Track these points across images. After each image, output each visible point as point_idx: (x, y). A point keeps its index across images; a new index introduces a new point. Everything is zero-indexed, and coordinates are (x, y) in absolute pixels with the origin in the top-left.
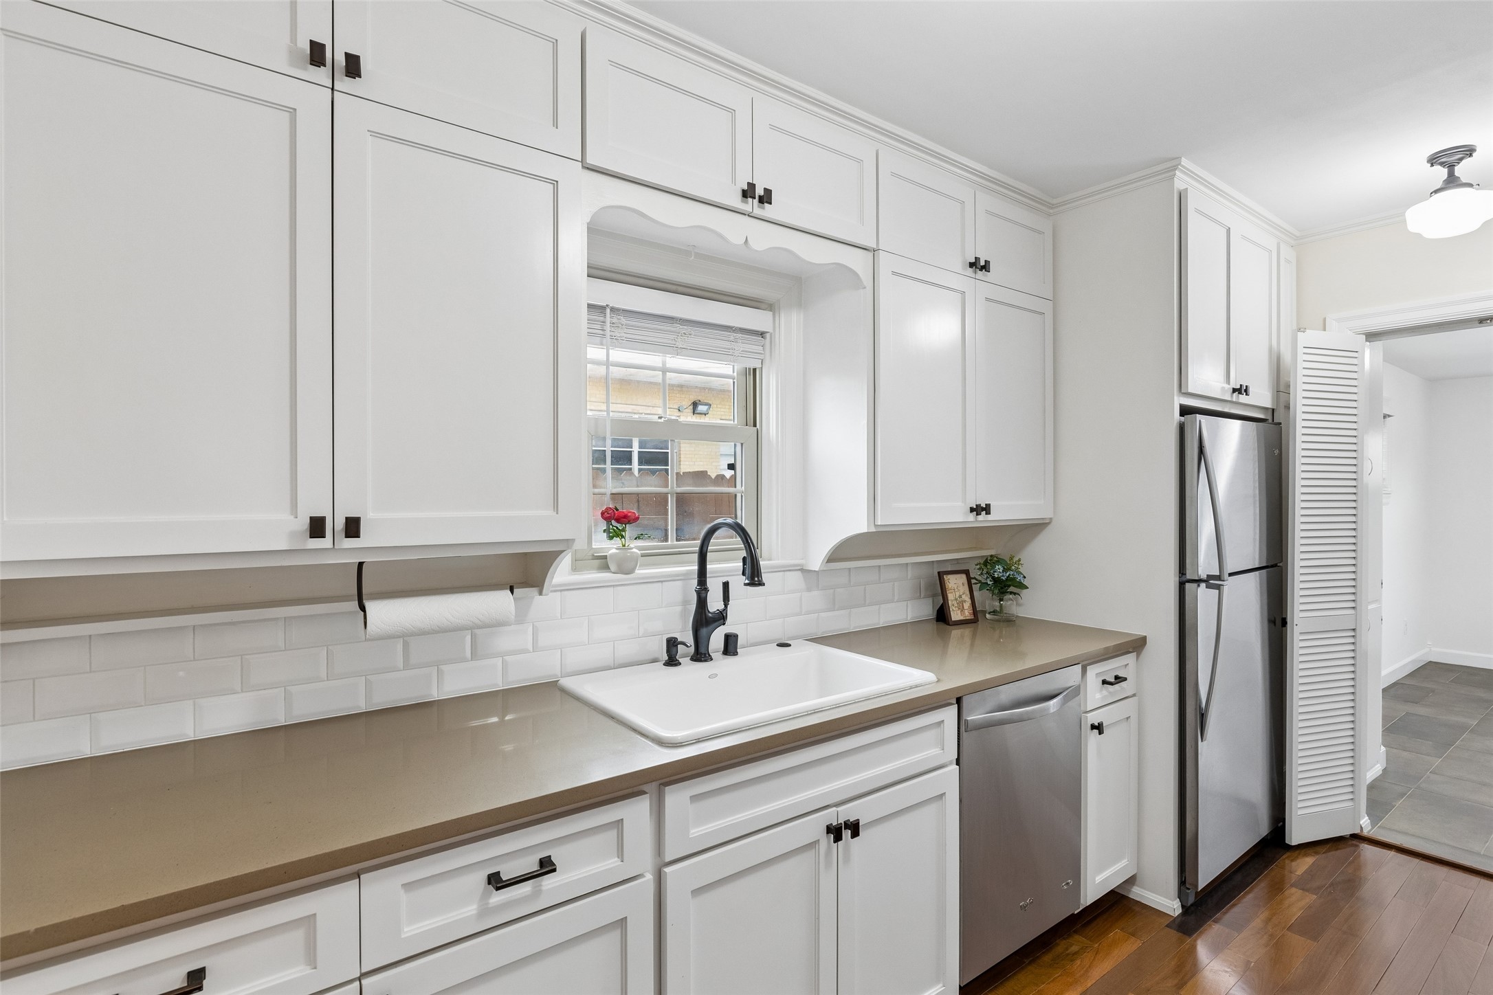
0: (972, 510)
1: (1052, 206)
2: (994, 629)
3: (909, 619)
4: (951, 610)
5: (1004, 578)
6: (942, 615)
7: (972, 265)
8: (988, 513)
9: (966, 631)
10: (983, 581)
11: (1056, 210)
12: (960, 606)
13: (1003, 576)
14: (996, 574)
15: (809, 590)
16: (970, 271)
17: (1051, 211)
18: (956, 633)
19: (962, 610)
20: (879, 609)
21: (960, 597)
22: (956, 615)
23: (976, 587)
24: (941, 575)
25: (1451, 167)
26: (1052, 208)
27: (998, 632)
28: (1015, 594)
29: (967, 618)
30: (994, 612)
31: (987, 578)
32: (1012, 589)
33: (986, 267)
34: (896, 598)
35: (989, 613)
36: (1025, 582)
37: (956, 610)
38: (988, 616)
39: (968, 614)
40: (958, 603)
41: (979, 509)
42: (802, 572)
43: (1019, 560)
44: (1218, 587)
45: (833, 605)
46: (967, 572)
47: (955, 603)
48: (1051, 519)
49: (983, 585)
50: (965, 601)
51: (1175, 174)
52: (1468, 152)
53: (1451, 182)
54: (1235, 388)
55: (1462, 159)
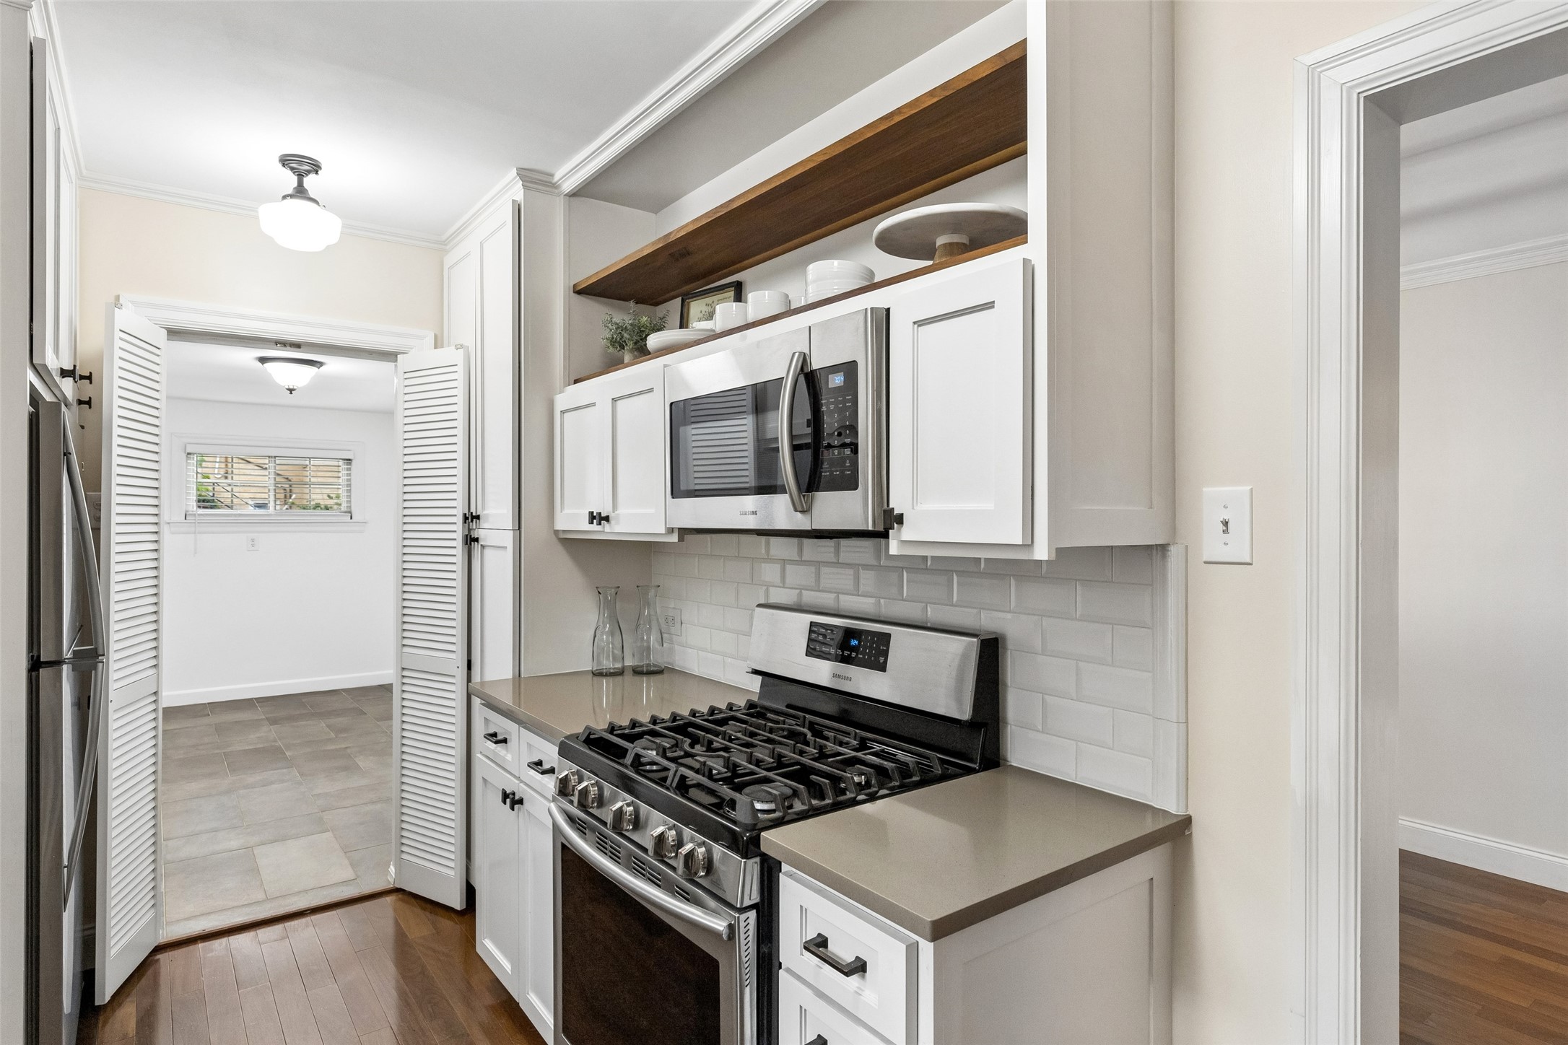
25: (301, 176)
51: (31, 7)
52: (316, 167)
53: (300, 192)
54: (66, 368)
55: (309, 172)
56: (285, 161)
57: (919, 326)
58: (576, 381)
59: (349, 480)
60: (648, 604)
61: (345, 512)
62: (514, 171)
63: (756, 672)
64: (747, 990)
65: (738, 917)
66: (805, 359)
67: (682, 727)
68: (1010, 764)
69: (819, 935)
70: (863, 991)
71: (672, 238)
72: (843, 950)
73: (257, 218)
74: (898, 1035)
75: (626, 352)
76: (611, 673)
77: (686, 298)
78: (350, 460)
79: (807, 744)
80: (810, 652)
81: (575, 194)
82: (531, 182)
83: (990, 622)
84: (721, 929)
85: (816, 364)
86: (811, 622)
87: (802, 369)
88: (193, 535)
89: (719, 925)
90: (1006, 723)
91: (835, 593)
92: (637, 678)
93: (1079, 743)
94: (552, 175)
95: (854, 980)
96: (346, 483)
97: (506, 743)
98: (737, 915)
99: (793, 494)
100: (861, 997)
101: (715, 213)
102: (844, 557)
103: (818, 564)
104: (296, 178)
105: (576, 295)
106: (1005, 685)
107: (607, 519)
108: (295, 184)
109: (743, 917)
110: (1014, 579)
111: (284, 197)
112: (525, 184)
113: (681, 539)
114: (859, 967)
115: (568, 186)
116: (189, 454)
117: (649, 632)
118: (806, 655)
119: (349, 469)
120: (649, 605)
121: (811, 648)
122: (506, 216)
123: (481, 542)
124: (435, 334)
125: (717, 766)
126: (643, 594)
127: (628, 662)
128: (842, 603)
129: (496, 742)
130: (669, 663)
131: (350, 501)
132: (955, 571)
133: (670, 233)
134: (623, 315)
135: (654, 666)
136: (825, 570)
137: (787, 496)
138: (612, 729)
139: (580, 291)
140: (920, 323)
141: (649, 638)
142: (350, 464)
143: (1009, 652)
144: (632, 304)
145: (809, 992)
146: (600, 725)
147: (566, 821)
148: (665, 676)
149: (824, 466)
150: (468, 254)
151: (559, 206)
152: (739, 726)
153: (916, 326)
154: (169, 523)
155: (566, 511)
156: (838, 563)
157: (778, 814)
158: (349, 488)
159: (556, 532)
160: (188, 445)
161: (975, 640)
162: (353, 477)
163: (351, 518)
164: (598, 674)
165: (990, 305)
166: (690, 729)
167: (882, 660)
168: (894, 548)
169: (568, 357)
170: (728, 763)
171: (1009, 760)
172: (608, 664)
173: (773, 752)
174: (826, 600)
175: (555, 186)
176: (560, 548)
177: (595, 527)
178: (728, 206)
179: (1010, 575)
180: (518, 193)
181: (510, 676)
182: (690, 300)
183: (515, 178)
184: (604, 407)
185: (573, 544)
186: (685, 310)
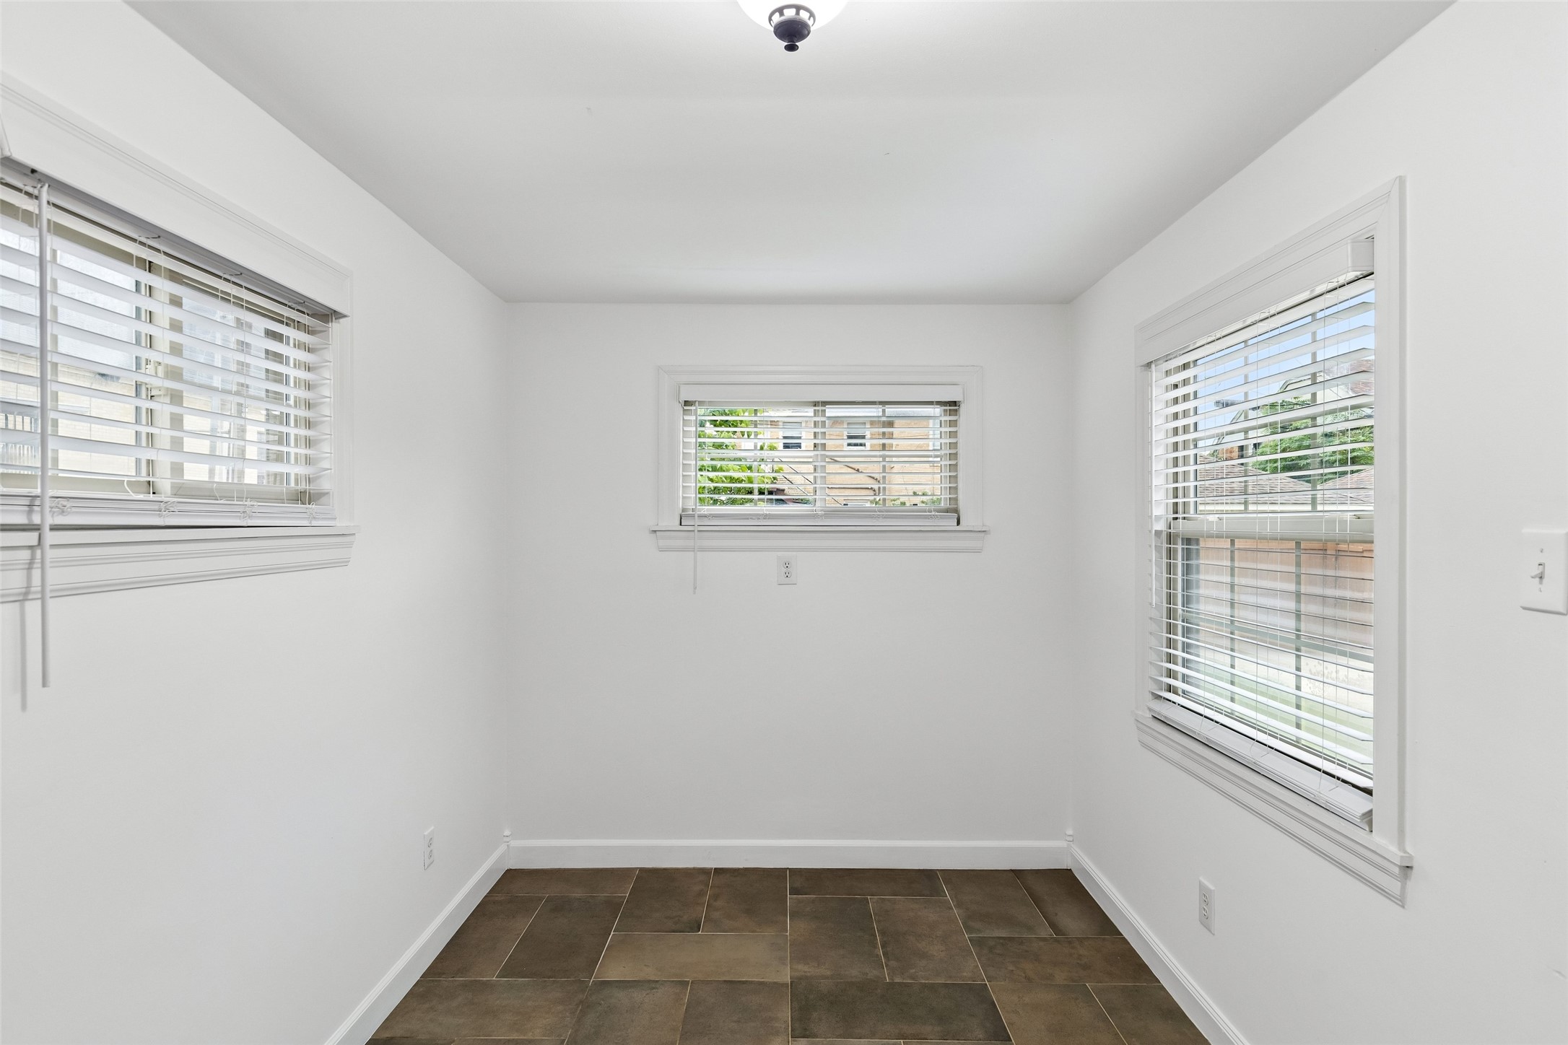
59: (953, 446)
61: (947, 511)
78: (954, 403)
88: (692, 553)
96: (948, 452)
116: (687, 403)
119: (953, 423)
131: (956, 488)
142: (955, 412)
154: (655, 531)
158: (953, 462)
160: (683, 388)
162: (961, 440)
163: (958, 523)
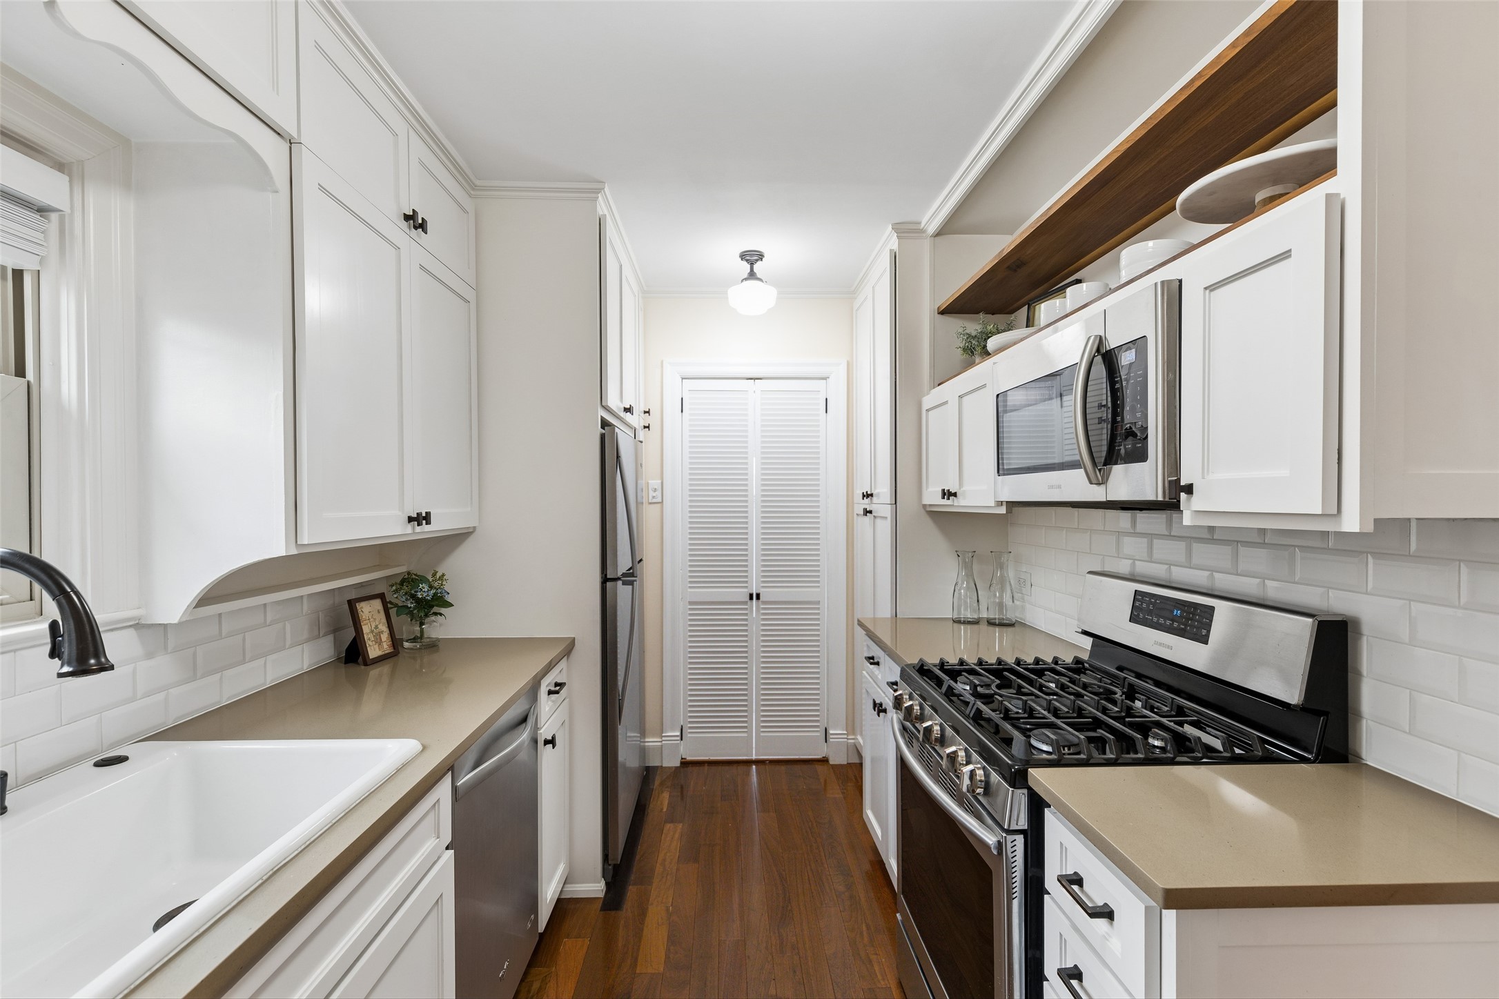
0: (410, 519)
1: (474, 187)
2: (414, 658)
3: (306, 668)
4: (367, 646)
5: (428, 598)
6: (354, 654)
7: (407, 218)
8: (428, 523)
9: (385, 669)
10: (400, 604)
11: (478, 193)
12: (377, 639)
13: (428, 595)
14: (419, 594)
15: (149, 655)
16: (404, 224)
17: (472, 192)
18: (374, 672)
19: (380, 642)
20: (265, 663)
21: (376, 627)
22: (373, 652)
23: (393, 612)
24: (352, 604)
25: (752, 264)
26: (473, 189)
27: (419, 661)
28: (441, 614)
29: (387, 652)
30: (414, 640)
31: (407, 600)
32: (435, 609)
33: (422, 226)
34: (288, 643)
35: (407, 641)
36: (449, 599)
37: (373, 645)
38: (406, 645)
39: (386, 647)
40: (374, 636)
41: (421, 518)
42: (136, 629)
43: (443, 575)
44: (631, 583)
45: (193, 672)
46: (381, 596)
47: (371, 636)
48: (474, 528)
49: (402, 609)
50: (382, 632)
51: (598, 198)
52: (761, 256)
53: (752, 275)
54: (626, 407)
55: (757, 260)
56: (743, 256)
57: (1211, 291)
58: (939, 385)
60: (1001, 566)
62: (890, 227)
63: (1085, 633)
64: (1015, 903)
65: (1005, 837)
66: (1101, 341)
67: (1000, 671)
68: (1365, 762)
69: (1076, 873)
70: (1110, 936)
71: (1005, 253)
72: (1096, 893)
73: (727, 298)
74: (1139, 989)
75: (977, 356)
76: (969, 621)
77: (1031, 303)
79: (1114, 702)
80: (1134, 619)
81: (939, 234)
82: (904, 232)
83: (1339, 603)
84: (991, 843)
85: (1112, 343)
86: (1136, 591)
87: (1098, 350)
89: (990, 839)
90: (1358, 715)
91: (1167, 564)
92: (991, 628)
93: (1463, 755)
94: (920, 223)
95: (1101, 923)
97: (879, 665)
98: (1004, 835)
99: (1087, 468)
100: (1107, 942)
101: (1037, 223)
102: (1141, 527)
103: (1151, 536)
104: (749, 266)
105: (940, 316)
106: (1359, 674)
107: (955, 495)
108: (749, 271)
109: (1010, 838)
110: (1372, 556)
111: (742, 281)
112: (899, 235)
113: (1009, 511)
114: (1106, 913)
115: (932, 228)
117: (1002, 590)
118: (1130, 621)
120: (1002, 568)
121: (1135, 615)
122: (885, 263)
123: (874, 514)
124: (848, 362)
125: (1015, 707)
126: (998, 559)
127: (984, 615)
128: (1173, 574)
129: (871, 664)
130: (1021, 619)
132: (1298, 546)
133: (1003, 250)
134: (973, 326)
135: (1007, 619)
136: (1157, 543)
137: (1082, 471)
138: (942, 665)
139: (943, 312)
140: (1211, 288)
141: (1001, 596)
143: (1364, 639)
144: (981, 315)
145: (1067, 922)
146: (932, 660)
147: (900, 730)
148: (1017, 629)
149: (1117, 441)
150: (866, 298)
151: (926, 244)
152: (1053, 677)
153: (1208, 291)
155: (930, 489)
156: (1171, 536)
157: (1053, 757)
159: (924, 506)
161: (1310, 620)
164: (958, 621)
165: (1286, 255)
166: (1006, 673)
167: (1204, 632)
168: (1187, 519)
169: (933, 365)
170: (1026, 706)
171: (1364, 757)
172: (969, 615)
173: (1074, 703)
174: (1158, 571)
175: (923, 231)
176: (928, 521)
177: (945, 502)
178: (1046, 215)
179: (1367, 553)
180: (894, 244)
181: (889, 616)
182: (1035, 304)
183: (891, 232)
184: (953, 402)
185: (937, 516)
186: (1031, 314)
